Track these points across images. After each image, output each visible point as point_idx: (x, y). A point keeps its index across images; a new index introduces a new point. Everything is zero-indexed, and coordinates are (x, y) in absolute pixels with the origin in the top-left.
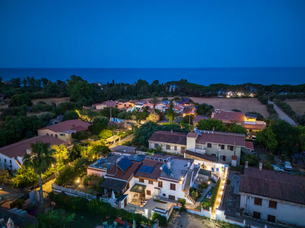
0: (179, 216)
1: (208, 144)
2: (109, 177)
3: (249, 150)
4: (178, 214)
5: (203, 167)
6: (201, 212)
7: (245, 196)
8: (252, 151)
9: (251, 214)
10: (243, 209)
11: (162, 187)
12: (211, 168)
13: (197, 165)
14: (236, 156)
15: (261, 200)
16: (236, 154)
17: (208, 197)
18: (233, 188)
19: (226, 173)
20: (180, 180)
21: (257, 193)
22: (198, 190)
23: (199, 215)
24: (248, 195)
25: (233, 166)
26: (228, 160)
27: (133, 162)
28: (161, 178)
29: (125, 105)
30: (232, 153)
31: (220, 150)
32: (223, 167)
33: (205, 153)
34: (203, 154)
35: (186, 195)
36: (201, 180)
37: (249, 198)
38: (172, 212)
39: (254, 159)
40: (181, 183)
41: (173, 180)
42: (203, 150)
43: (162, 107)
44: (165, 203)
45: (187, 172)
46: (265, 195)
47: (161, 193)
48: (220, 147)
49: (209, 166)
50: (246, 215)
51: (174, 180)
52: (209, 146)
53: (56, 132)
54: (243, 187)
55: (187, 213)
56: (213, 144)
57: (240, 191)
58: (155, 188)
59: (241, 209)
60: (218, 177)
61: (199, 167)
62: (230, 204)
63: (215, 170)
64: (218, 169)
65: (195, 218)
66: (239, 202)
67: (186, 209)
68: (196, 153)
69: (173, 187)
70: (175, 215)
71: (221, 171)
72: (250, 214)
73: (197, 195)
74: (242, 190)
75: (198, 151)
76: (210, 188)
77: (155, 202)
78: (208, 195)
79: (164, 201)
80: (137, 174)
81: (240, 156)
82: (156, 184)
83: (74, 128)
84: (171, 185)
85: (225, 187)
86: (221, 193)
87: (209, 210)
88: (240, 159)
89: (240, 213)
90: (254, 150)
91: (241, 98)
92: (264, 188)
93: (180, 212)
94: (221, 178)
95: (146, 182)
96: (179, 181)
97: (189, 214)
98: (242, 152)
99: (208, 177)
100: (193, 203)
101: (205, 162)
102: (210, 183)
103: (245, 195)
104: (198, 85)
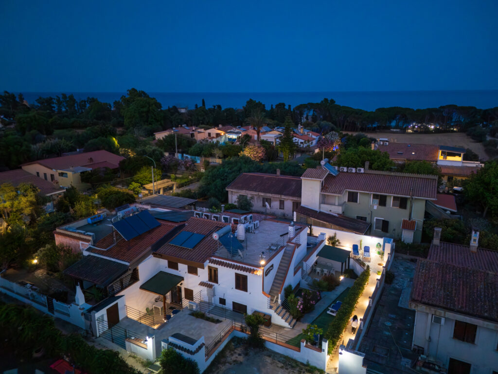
0: (241, 359)
1: (349, 192)
2: (92, 254)
3: (446, 210)
4: (240, 355)
5: (333, 243)
6: (299, 351)
7: (427, 314)
8: (452, 213)
9: (441, 366)
10: (420, 350)
11: (217, 283)
12: (352, 247)
13: (317, 237)
14: (414, 223)
15: (474, 328)
16: (414, 218)
17: (332, 311)
18: (399, 293)
19: (386, 258)
20: (259, 266)
21: (462, 307)
22: (305, 294)
23: (295, 361)
24: (435, 312)
25: (403, 243)
26: (394, 230)
27: (162, 222)
28: (215, 259)
29: (209, 134)
30: (403, 215)
31: (375, 207)
32: (380, 246)
33: (341, 212)
34: (336, 215)
35: (273, 305)
36: (326, 271)
37: (437, 320)
38: (226, 347)
39: (455, 229)
40: (260, 272)
41: (241, 265)
42: (336, 207)
43: (275, 136)
44: (218, 321)
45: (282, 247)
46: (486, 314)
47: (214, 295)
48: (377, 201)
49: (347, 241)
50: (429, 368)
51: (244, 266)
52: (353, 198)
53: (52, 169)
54: (423, 291)
55: (265, 352)
56: (360, 193)
57: (413, 300)
58: (202, 284)
59: (414, 350)
60: (364, 265)
61: (323, 241)
62: (387, 333)
63: (361, 251)
64: (367, 249)
65: (282, 367)
66: (411, 330)
67: (264, 341)
68: (320, 212)
69: (241, 283)
70: (232, 355)
71: (374, 254)
72: (439, 367)
73: (299, 306)
74: (419, 299)
75: (326, 209)
76: (340, 290)
77: (192, 317)
78: (332, 308)
79: (216, 317)
80: (161, 250)
81: (422, 221)
82: (203, 274)
83: (92, 163)
84: (238, 276)
85: (377, 289)
86: (364, 302)
87: (320, 349)
88: (423, 228)
89: (410, 361)
90: (456, 211)
91: (433, 133)
92: (485, 296)
93: (246, 349)
94: (370, 267)
95: (183, 268)
96: (255, 268)
97: (270, 356)
98: (427, 215)
99: (341, 263)
100: (289, 326)
101: (338, 232)
102: (345, 279)
103: (428, 311)
104: (354, 109)
